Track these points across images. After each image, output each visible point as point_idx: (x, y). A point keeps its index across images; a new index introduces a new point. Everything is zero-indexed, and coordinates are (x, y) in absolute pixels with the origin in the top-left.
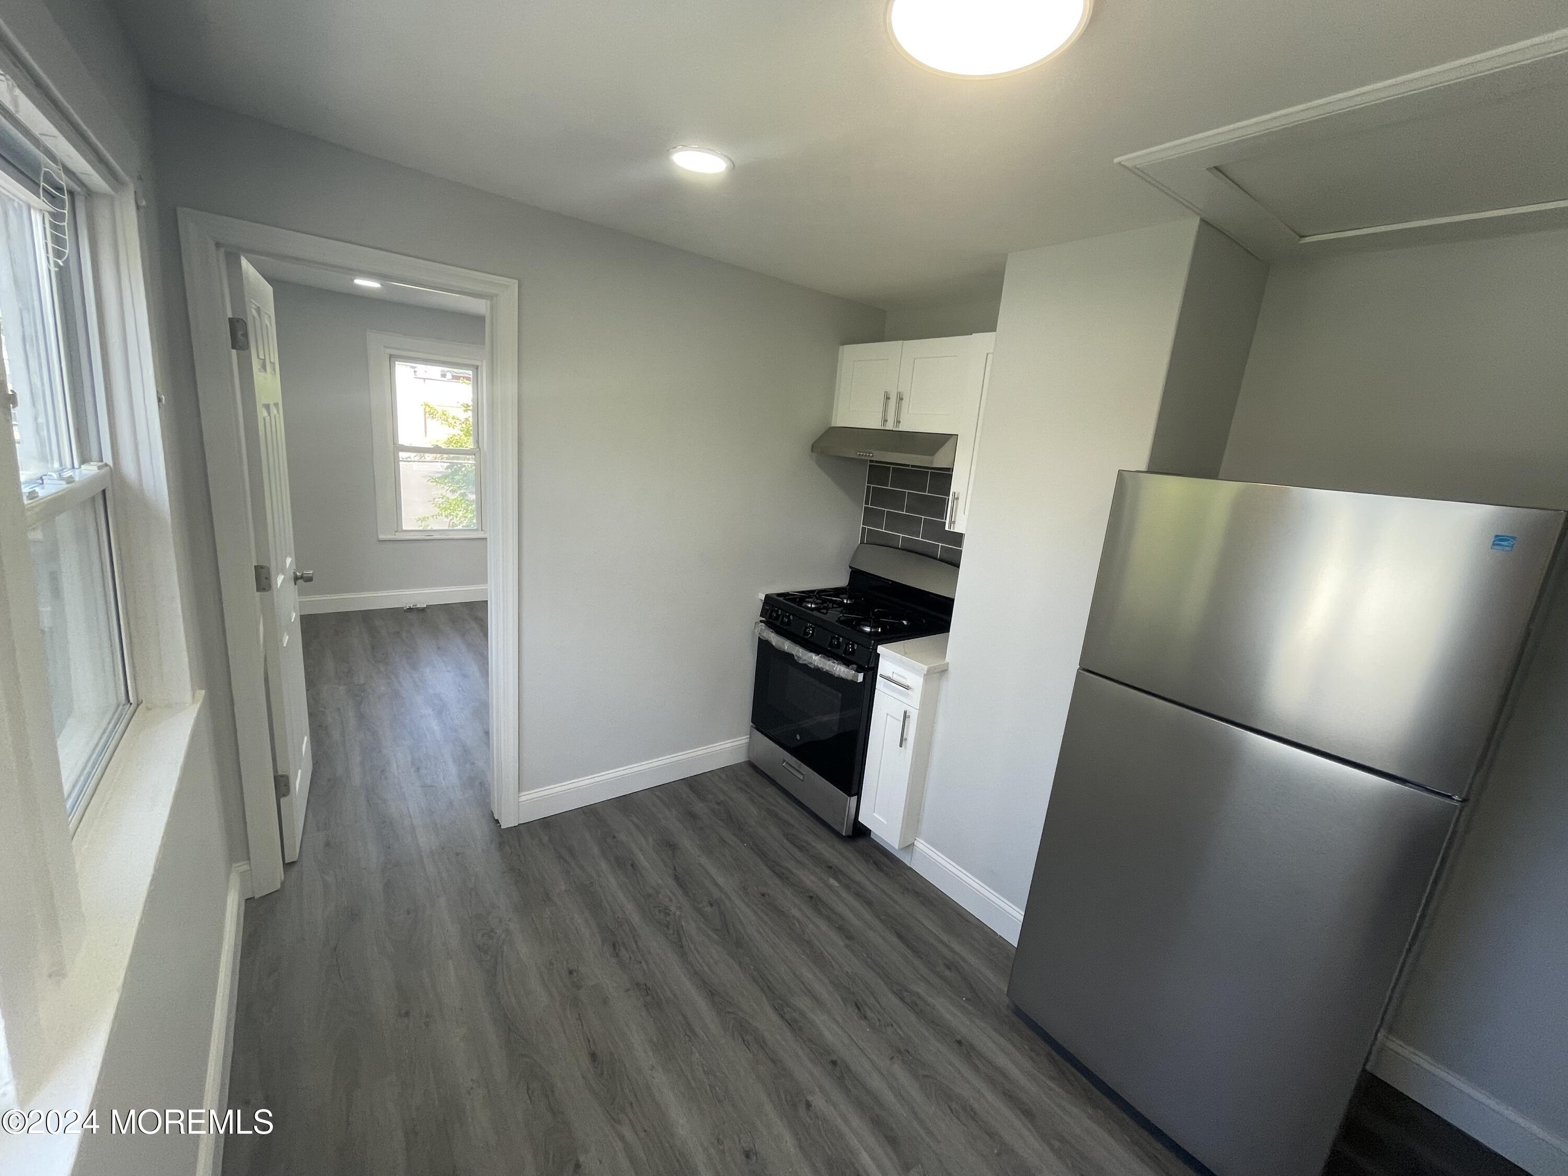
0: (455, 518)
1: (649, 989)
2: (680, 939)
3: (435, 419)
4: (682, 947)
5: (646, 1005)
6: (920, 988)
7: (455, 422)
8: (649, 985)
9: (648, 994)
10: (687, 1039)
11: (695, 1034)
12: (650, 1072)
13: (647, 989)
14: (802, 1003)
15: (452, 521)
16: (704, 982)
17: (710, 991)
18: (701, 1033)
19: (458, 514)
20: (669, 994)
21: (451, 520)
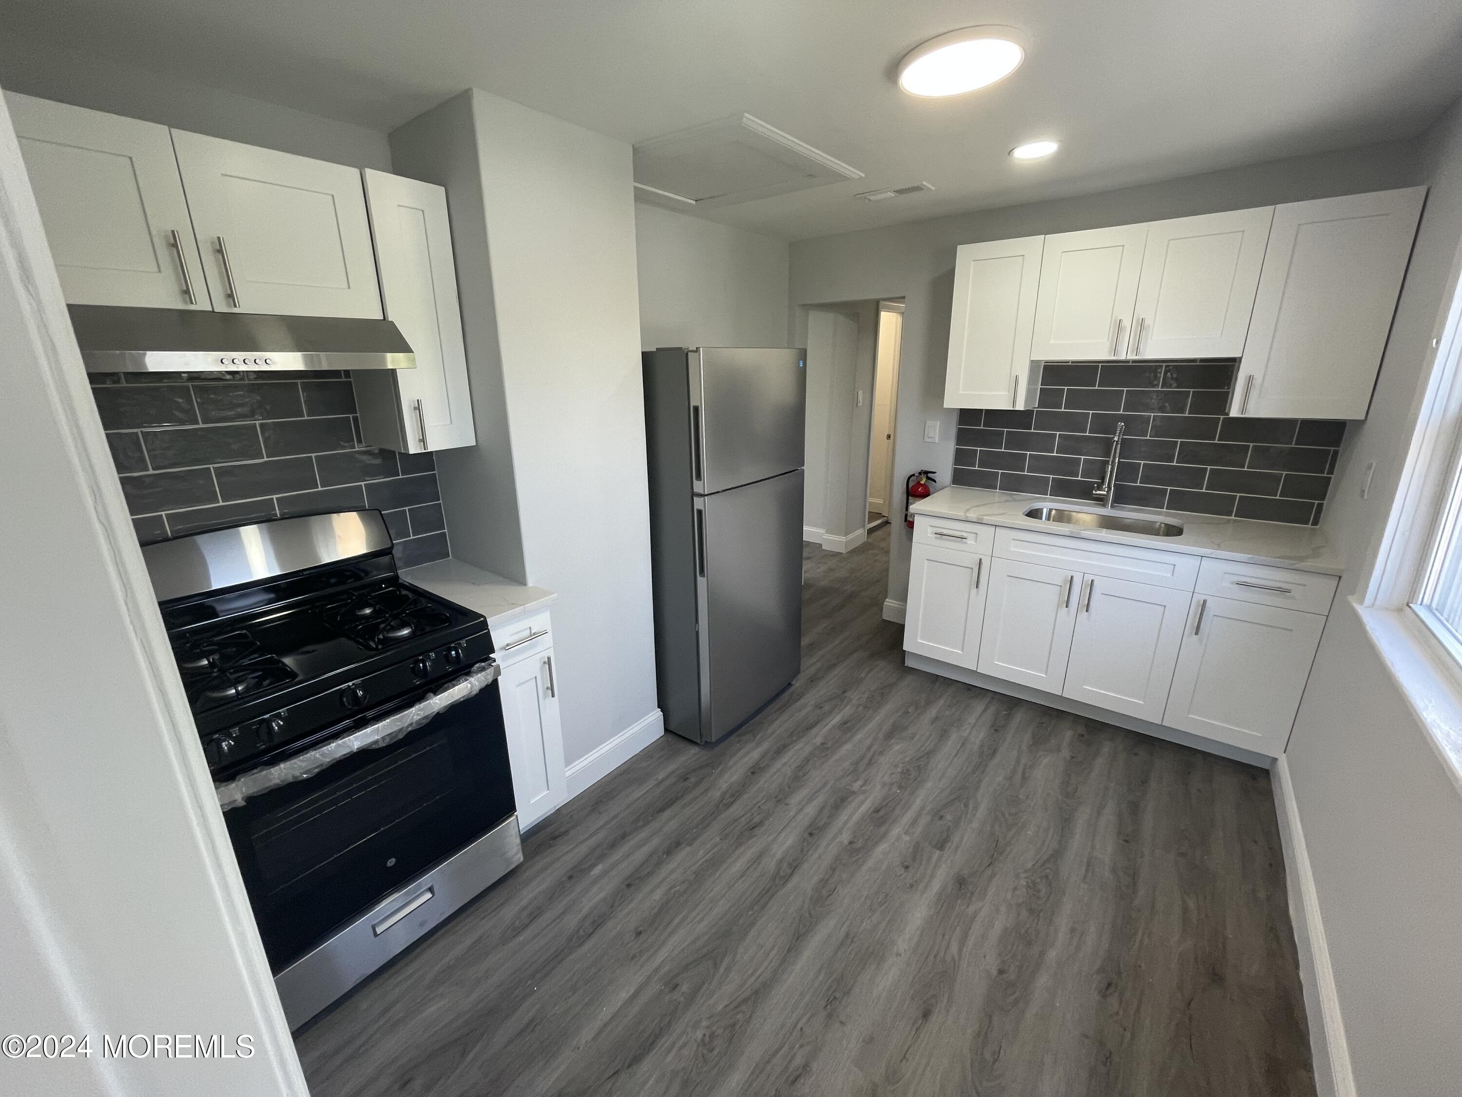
1: (828, 1000)
2: (745, 1001)
4: (756, 992)
5: (848, 993)
6: (716, 794)
8: (823, 1003)
9: (835, 998)
10: (855, 939)
11: (847, 935)
12: (903, 955)
13: (829, 1003)
14: (770, 864)
16: (789, 950)
17: (797, 941)
18: (844, 928)
20: (821, 977)
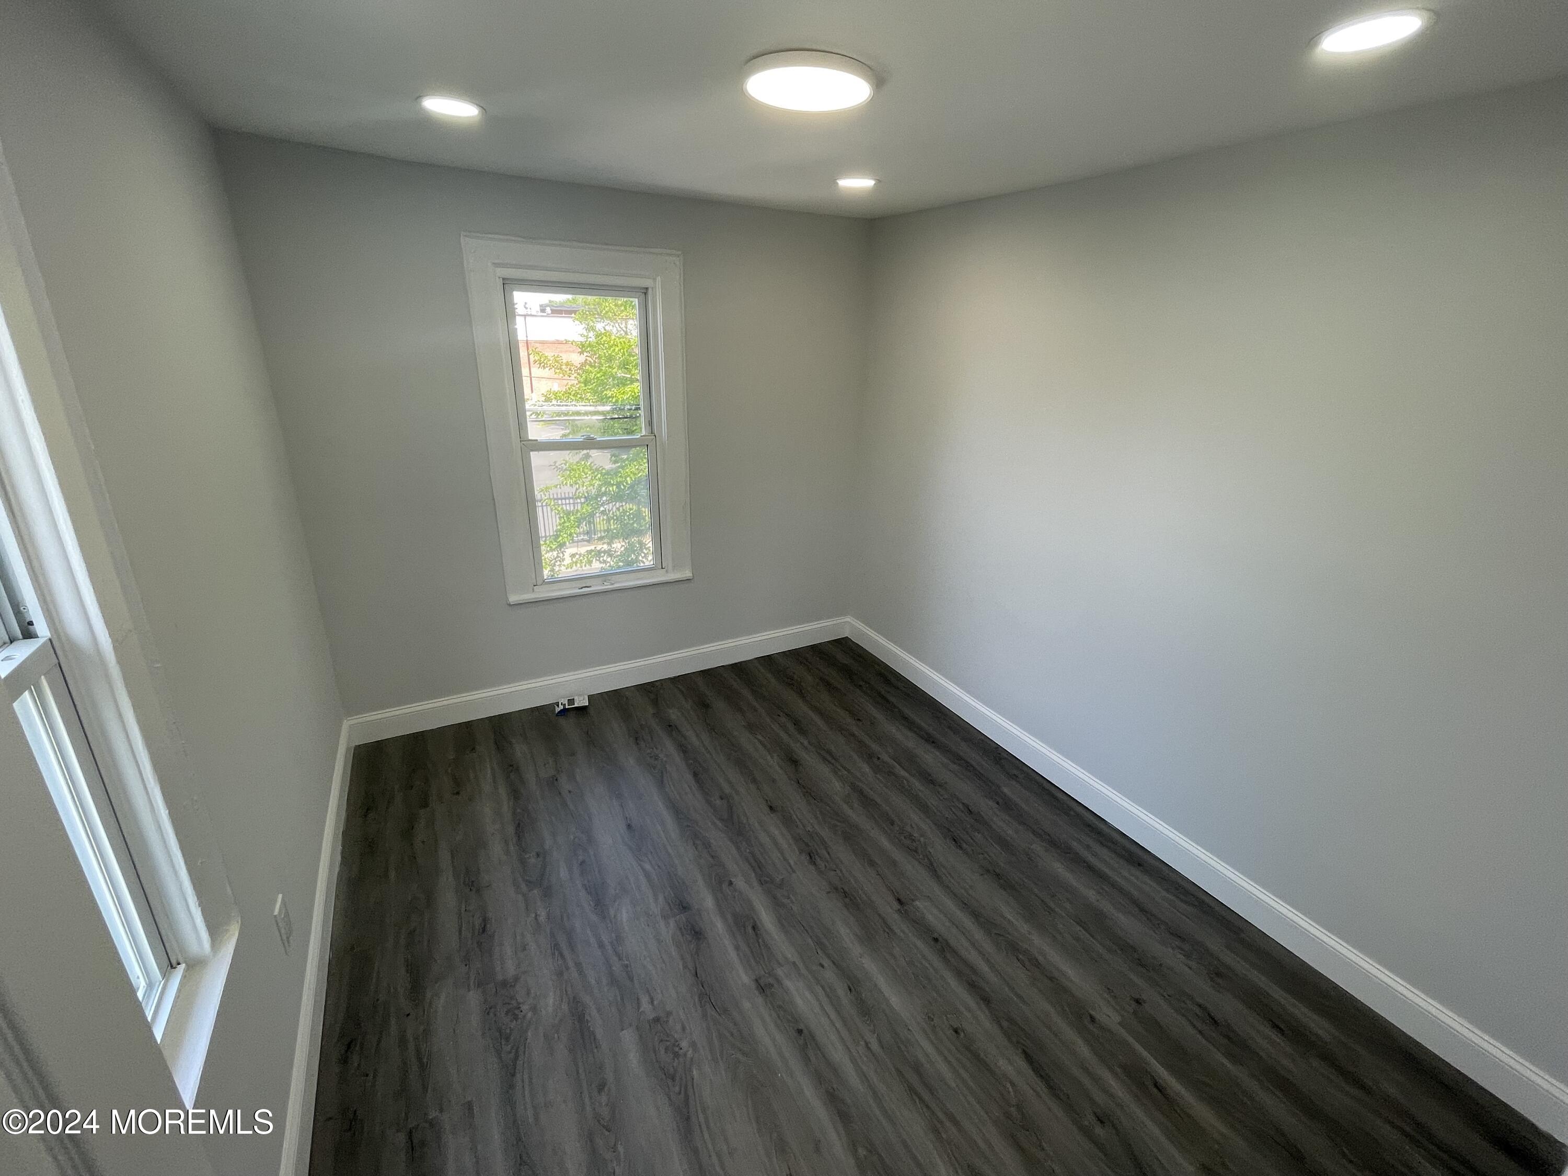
0: (581, 486)
3: (547, 369)
7: (570, 370)
15: (578, 491)
19: (584, 482)
21: (577, 489)
